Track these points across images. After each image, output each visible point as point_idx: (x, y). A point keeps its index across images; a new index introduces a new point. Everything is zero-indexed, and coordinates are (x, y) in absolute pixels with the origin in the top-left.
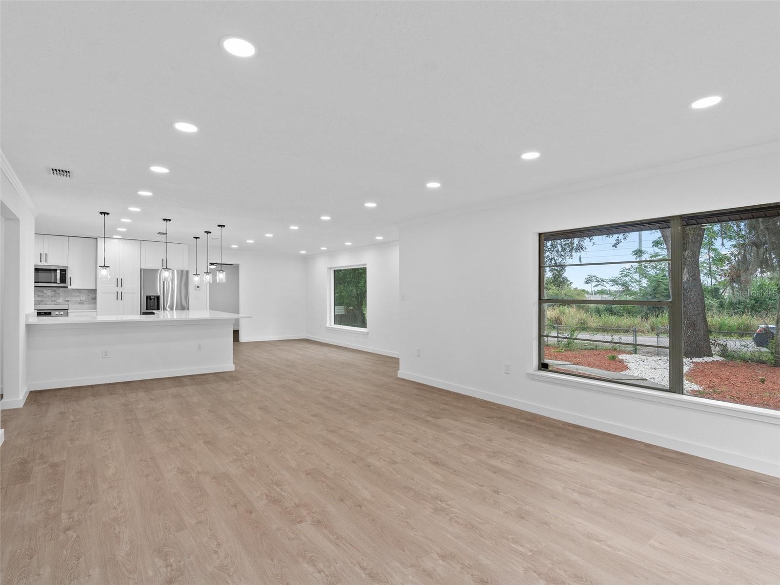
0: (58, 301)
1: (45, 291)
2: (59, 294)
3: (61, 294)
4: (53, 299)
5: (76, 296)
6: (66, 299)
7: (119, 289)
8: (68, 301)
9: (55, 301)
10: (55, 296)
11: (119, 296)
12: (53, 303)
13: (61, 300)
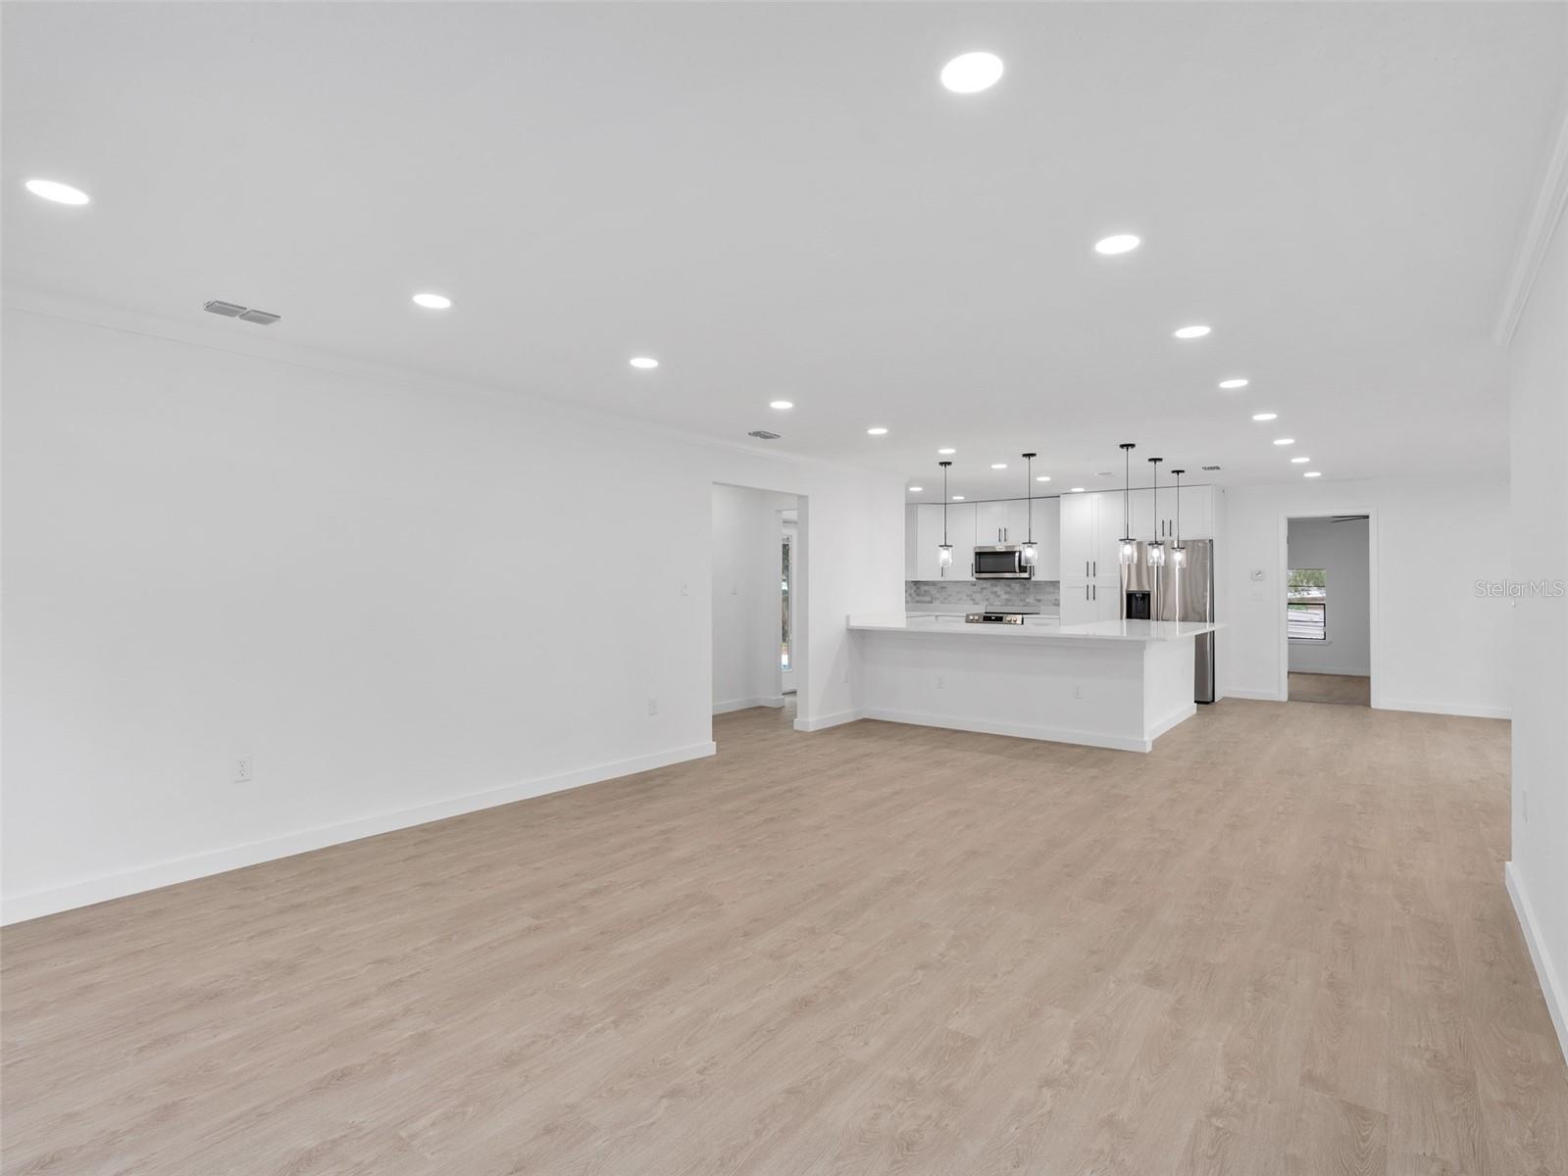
0: (1027, 600)
1: (1013, 585)
2: (1028, 589)
3: (1031, 589)
4: (1023, 597)
5: (1050, 593)
6: (1038, 598)
7: (1091, 581)
8: (1039, 601)
9: (1024, 600)
10: (1024, 593)
11: (1091, 593)
12: (1021, 603)
13: (1030, 600)
